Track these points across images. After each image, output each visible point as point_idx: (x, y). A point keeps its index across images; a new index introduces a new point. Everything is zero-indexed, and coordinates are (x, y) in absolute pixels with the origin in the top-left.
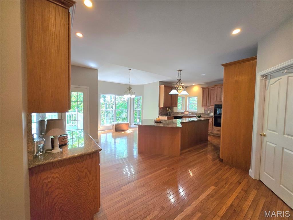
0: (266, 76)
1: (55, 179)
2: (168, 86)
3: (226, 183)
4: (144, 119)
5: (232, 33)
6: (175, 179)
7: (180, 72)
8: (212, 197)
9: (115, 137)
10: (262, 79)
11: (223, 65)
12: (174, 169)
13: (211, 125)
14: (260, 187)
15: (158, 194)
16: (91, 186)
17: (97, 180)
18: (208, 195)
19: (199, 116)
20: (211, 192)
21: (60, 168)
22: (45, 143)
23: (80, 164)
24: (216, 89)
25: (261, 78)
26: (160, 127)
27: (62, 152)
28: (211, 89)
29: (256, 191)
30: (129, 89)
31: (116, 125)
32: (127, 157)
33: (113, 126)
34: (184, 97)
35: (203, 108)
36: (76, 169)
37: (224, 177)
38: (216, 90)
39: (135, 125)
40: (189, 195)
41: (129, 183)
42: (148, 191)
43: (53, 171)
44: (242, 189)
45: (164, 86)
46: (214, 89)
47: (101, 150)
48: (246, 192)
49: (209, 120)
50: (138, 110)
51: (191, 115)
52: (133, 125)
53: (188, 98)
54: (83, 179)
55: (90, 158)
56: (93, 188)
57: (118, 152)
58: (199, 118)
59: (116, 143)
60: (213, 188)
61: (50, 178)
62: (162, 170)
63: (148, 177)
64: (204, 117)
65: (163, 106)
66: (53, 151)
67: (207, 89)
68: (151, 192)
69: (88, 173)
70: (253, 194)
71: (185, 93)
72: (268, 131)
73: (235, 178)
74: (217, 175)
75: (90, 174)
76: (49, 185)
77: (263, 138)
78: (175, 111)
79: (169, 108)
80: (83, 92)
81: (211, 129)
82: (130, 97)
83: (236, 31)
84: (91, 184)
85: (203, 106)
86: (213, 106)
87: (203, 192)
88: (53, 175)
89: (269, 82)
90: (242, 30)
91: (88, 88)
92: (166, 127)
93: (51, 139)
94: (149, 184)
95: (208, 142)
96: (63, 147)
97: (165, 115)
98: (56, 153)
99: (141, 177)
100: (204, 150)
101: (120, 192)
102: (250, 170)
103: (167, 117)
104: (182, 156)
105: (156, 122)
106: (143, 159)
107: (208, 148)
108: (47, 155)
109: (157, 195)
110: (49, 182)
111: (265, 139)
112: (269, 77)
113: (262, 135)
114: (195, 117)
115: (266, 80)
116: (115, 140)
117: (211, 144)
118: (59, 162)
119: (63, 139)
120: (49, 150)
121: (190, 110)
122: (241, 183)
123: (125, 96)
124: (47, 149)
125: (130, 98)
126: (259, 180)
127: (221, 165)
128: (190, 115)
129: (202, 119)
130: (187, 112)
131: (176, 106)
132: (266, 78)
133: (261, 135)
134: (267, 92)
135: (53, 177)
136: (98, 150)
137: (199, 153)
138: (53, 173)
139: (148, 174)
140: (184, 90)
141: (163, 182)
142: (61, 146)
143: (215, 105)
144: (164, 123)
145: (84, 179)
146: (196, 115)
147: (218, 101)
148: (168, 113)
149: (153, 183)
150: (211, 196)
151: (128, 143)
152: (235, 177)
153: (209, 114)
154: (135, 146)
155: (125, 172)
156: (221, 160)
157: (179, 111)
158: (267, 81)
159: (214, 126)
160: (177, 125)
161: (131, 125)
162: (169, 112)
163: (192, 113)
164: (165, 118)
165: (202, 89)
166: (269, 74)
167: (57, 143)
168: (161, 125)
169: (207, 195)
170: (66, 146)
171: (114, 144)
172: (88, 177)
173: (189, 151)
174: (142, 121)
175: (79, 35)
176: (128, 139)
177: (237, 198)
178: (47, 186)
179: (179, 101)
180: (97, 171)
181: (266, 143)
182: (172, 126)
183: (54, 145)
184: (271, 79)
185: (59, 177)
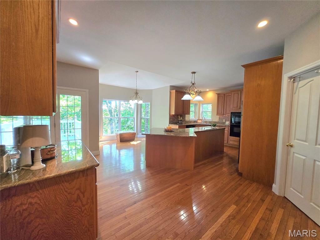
0: (294, 78)
1: (33, 205)
2: (180, 91)
3: (247, 201)
4: (152, 128)
5: (258, 25)
6: (190, 197)
7: (193, 74)
8: (234, 218)
9: (119, 149)
10: (290, 82)
11: (244, 66)
12: (188, 185)
13: (227, 135)
14: (286, 204)
15: (170, 217)
16: (85, 211)
17: (93, 203)
18: (229, 216)
19: (214, 125)
20: (232, 212)
21: (41, 191)
22: (20, 157)
23: (69, 184)
24: (233, 95)
25: (289, 80)
26: (172, 136)
27: (44, 169)
28: (227, 95)
29: (283, 210)
30: (136, 94)
31: (121, 135)
32: (132, 171)
33: (117, 135)
34: (197, 104)
35: (218, 116)
36: (64, 190)
37: (245, 194)
38: (232, 97)
39: (142, 134)
40: (207, 216)
41: (135, 203)
42: (158, 213)
43: (29, 194)
44: (267, 208)
45: (176, 91)
46: (230, 95)
47: (98, 165)
48: (271, 212)
49: (225, 130)
50: (146, 119)
51: (205, 124)
52: (140, 135)
53: (201, 105)
54: (74, 203)
55: (83, 176)
56: (88, 214)
57: (123, 166)
58: (214, 127)
59: (121, 155)
60: (233, 207)
61: (26, 204)
62: (175, 186)
63: (157, 196)
64: (219, 126)
65: (174, 114)
66: (33, 168)
67: (223, 96)
68: (161, 214)
69: (81, 196)
70: (279, 214)
71: (199, 98)
72: (296, 141)
73: (257, 196)
74: (236, 192)
75: (84, 197)
76: (25, 214)
77: (289, 149)
78: (187, 119)
79: (181, 116)
80: (81, 96)
81: (227, 140)
82: (137, 102)
83: (263, 24)
84: (86, 209)
85: (218, 114)
86: (229, 114)
87: (222, 212)
88: (30, 200)
89: (298, 84)
90: (269, 22)
91: (87, 91)
92: (179, 136)
93: (31, 151)
94: (159, 204)
95: (223, 153)
96: (49, 161)
97: (176, 123)
98: (36, 170)
99: (149, 196)
100: (220, 162)
101: (124, 215)
102: (274, 185)
103: (179, 126)
104: (196, 170)
105: (166, 131)
106: (151, 173)
107: (224, 161)
108: (23, 172)
109: (168, 217)
110: (24, 210)
111: (292, 150)
112: (298, 79)
113: (289, 145)
114: (210, 125)
115: (294, 82)
116: (119, 152)
117: (227, 155)
118: (38, 182)
119: (49, 152)
120: (27, 166)
121: (204, 118)
122: (264, 201)
123: (131, 101)
124: (24, 165)
125: (137, 104)
126: (285, 197)
127: (240, 179)
128: (203, 124)
129: (217, 128)
130: (201, 121)
131: (189, 113)
132: (294, 80)
133: (287, 146)
134: (296, 96)
135: (31, 203)
136: (94, 165)
137: (215, 166)
138: (30, 197)
139: (157, 192)
140: (199, 95)
141: (176, 201)
142: (44, 161)
143: (231, 113)
144: (176, 133)
145: (76, 202)
146: (210, 124)
147: (235, 108)
148: (180, 122)
149: (163, 203)
150: (232, 217)
151: (134, 155)
152: (258, 194)
153: (224, 123)
154: (143, 158)
155: (131, 189)
156: (240, 174)
157: (191, 119)
158: (296, 84)
159: (230, 135)
160: (189, 135)
161: (138, 134)
162: (181, 120)
163: (206, 122)
164: (176, 127)
165: (217, 95)
166: (298, 76)
167: (39, 157)
168: (172, 134)
169: (227, 216)
170: (53, 160)
171: (118, 156)
172: (81, 201)
173: (204, 164)
174: (151, 130)
175: (73, 22)
176: (134, 150)
177: (262, 219)
178: (21, 215)
179: (192, 108)
180: (93, 192)
181: (293, 155)
182: (185, 136)
183: (33, 160)
184: (300, 81)
185: (39, 202)
